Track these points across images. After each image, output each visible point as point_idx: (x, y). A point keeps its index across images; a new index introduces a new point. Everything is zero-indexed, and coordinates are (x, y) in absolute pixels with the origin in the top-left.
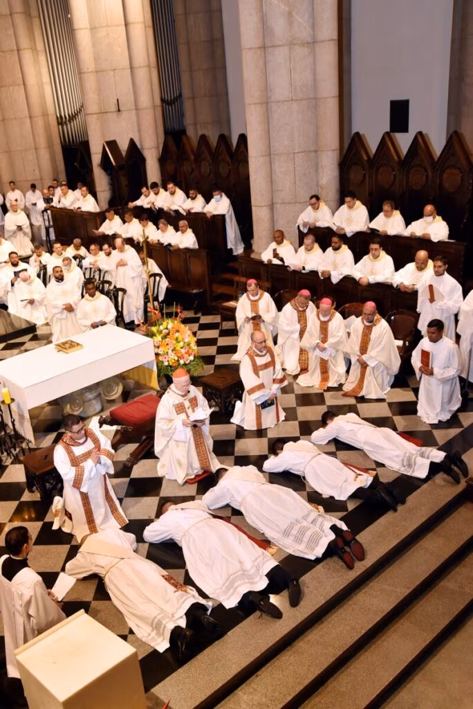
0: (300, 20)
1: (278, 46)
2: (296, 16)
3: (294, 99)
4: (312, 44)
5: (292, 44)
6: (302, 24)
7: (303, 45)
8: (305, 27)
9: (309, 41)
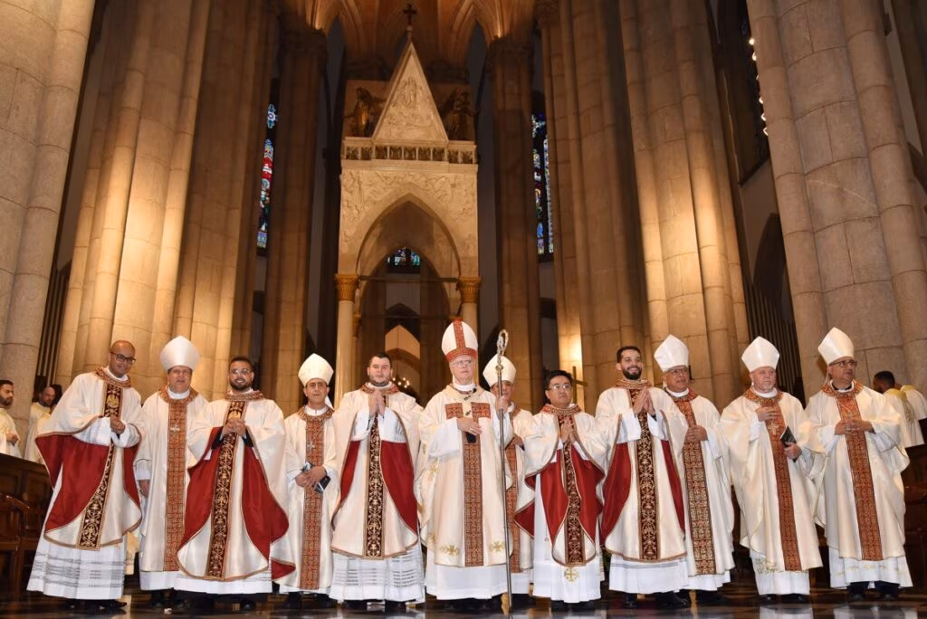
0: (855, 194)
1: (829, 226)
2: (850, 192)
3: (856, 282)
4: (877, 217)
5: (846, 221)
6: (860, 200)
7: (864, 220)
8: (864, 202)
9: (873, 215)
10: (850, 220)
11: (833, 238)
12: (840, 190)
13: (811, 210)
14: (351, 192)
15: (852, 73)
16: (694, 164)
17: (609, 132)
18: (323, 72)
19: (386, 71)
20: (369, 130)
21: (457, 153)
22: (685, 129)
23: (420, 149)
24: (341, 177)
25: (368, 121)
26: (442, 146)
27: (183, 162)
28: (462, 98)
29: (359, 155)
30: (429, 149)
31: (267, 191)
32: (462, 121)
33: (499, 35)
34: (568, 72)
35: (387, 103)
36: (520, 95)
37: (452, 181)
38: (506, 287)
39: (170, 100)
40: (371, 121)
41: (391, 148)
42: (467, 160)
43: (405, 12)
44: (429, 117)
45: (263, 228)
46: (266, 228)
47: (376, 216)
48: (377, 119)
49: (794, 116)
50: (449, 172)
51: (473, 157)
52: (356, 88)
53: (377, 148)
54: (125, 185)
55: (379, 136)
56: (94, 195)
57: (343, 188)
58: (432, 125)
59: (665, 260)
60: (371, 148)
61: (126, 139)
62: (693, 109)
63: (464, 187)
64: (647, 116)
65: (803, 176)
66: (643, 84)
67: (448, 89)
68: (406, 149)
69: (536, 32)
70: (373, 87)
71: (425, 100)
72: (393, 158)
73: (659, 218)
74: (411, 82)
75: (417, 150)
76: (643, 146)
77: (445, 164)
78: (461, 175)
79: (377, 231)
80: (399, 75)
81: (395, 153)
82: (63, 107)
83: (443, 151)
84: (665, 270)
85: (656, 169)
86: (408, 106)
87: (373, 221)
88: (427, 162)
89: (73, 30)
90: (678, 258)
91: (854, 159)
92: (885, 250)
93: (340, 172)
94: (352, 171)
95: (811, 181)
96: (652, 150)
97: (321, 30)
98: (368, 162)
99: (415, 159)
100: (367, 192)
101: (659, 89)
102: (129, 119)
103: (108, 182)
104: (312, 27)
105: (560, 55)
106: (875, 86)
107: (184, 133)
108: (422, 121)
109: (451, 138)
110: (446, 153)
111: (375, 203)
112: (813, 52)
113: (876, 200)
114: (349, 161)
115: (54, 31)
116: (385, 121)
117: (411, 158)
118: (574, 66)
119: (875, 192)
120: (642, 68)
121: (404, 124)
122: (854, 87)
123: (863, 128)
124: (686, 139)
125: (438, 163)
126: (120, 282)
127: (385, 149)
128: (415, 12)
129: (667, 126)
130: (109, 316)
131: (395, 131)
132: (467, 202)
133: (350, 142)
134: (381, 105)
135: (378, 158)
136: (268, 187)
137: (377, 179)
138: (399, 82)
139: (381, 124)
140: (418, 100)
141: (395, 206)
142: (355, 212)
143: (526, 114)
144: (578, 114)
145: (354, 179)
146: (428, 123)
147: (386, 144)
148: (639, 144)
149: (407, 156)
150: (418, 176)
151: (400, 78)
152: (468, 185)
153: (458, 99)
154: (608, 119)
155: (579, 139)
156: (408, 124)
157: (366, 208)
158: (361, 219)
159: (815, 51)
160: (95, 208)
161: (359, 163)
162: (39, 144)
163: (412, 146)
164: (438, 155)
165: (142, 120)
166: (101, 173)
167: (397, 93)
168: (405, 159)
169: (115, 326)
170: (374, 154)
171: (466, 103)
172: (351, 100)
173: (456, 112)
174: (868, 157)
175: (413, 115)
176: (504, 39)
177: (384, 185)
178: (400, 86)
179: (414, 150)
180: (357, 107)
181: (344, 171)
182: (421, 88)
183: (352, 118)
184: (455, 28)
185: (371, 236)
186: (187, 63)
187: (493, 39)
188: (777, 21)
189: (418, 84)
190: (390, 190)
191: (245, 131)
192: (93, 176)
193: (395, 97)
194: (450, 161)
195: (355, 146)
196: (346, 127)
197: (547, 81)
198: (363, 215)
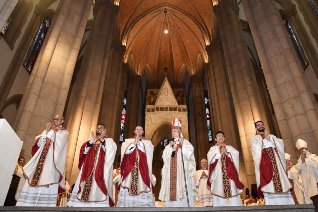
0: (297, 107)
1: (291, 118)
2: (295, 107)
4: (305, 114)
5: (296, 116)
6: (299, 109)
7: (301, 115)
8: (300, 110)
9: (304, 113)
10: (297, 115)
11: (292, 121)
12: (293, 107)
13: (285, 114)
14: (149, 121)
15: (291, 73)
16: (252, 106)
17: (227, 99)
18: (140, 87)
19: (159, 85)
20: (154, 103)
21: (181, 108)
22: (248, 95)
23: (170, 108)
24: (145, 117)
25: (153, 100)
26: (176, 107)
27: (97, 112)
28: (182, 92)
29: (151, 110)
30: (172, 108)
31: (124, 124)
32: (182, 99)
33: (193, 74)
34: (213, 83)
35: (159, 94)
36: (200, 91)
37: (180, 117)
38: (199, 150)
39: (94, 94)
40: (154, 100)
41: (161, 108)
42: (184, 110)
43: (164, 69)
44: (172, 98)
45: (122, 135)
46: (123, 135)
47: (156, 128)
48: (156, 100)
49: (276, 87)
50: (179, 114)
51: (186, 109)
52: (150, 91)
53: (156, 108)
54: (80, 118)
55: (157, 104)
56: (71, 122)
57: (146, 120)
58: (173, 100)
59: (246, 136)
60: (154, 108)
61: (81, 105)
62: (250, 90)
63: (183, 119)
64: (237, 93)
65: (281, 104)
66: (235, 83)
67: (178, 90)
68: (165, 108)
69: (204, 72)
70: (155, 91)
71: (171, 93)
72: (161, 111)
73: (243, 123)
74: (166, 88)
75: (169, 108)
76: (236, 102)
77: (177, 112)
78: (183, 115)
79: (157, 133)
80: (162, 87)
81: (162, 109)
82: (64, 94)
83: (176, 108)
84: (246, 139)
85: (241, 108)
86: (166, 95)
87: (155, 130)
88: (172, 112)
89: (68, 74)
90: (250, 135)
91: (295, 97)
92: (309, 123)
93: (145, 116)
94: (149, 115)
95: (284, 105)
96: (239, 102)
97: (140, 75)
98: (153, 112)
99: (168, 111)
100: (153, 121)
101: (239, 85)
102: (82, 100)
103: (75, 117)
104: (137, 74)
105: (211, 78)
106: (298, 76)
107: (98, 103)
108: (170, 99)
109: (179, 104)
110: (178, 109)
111: (156, 124)
112: (279, 69)
113: (304, 109)
114: (148, 112)
115: (64, 74)
116: (159, 100)
117: (167, 110)
118: (215, 81)
119: (303, 106)
120: (234, 79)
121: (164, 100)
122: (292, 77)
123: (297, 88)
124: (249, 98)
125: (175, 112)
126: (77, 147)
127: (159, 108)
128: (167, 69)
129: (243, 95)
130: (73, 157)
131: (162, 103)
132: (185, 123)
133: (148, 106)
134: (157, 95)
135: (157, 111)
136: (124, 123)
137: (157, 117)
138: (162, 88)
139: (157, 101)
140: (169, 93)
141: (162, 125)
142: (150, 127)
143: (203, 97)
144: (217, 95)
145: (149, 117)
146: (172, 100)
147: (159, 107)
148: (235, 101)
149: (166, 110)
150: (169, 116)
151: (163, 87)
152: (185, 118)
153: (181, 93)
154: (227, 96)
155: (218, 102)
156: (166, 101)
157: (153, 126)
158: (152, 129)
159: (280, 68)
160: (71, 126)
161: (151, 112)
162: (57, 104)
163: (167, 107)
164: (175, 109)
165: (86, 100)
166: (73, 116)
167: (162, 92)
168: (165, 111)
169: (74, 160)
170: (155, 110)
171: (183, 93)
172: (149, 94)
173: (180, 96)
174: (299, 96)
175: (167, 98)
176: (195, 75)
177: (159, 119)
178: (163, 89)
179: (168, 108)
180: (150, 96)
181: (146, 115)
182: (169, 90)
183: (149, 100)
184: (180, 73)
185: (155, 135)
186: (100, 84)
187: (191, 75)
188: (268, 61)
189: (168, 89)
190: (160, 121)
191: (116, 104)
192: (71, 116)
193: (161, 93)
194: (179, 111)
195: (150, 107)
196: (147, 102)
197: (208, 86)
198: (152, 128)
